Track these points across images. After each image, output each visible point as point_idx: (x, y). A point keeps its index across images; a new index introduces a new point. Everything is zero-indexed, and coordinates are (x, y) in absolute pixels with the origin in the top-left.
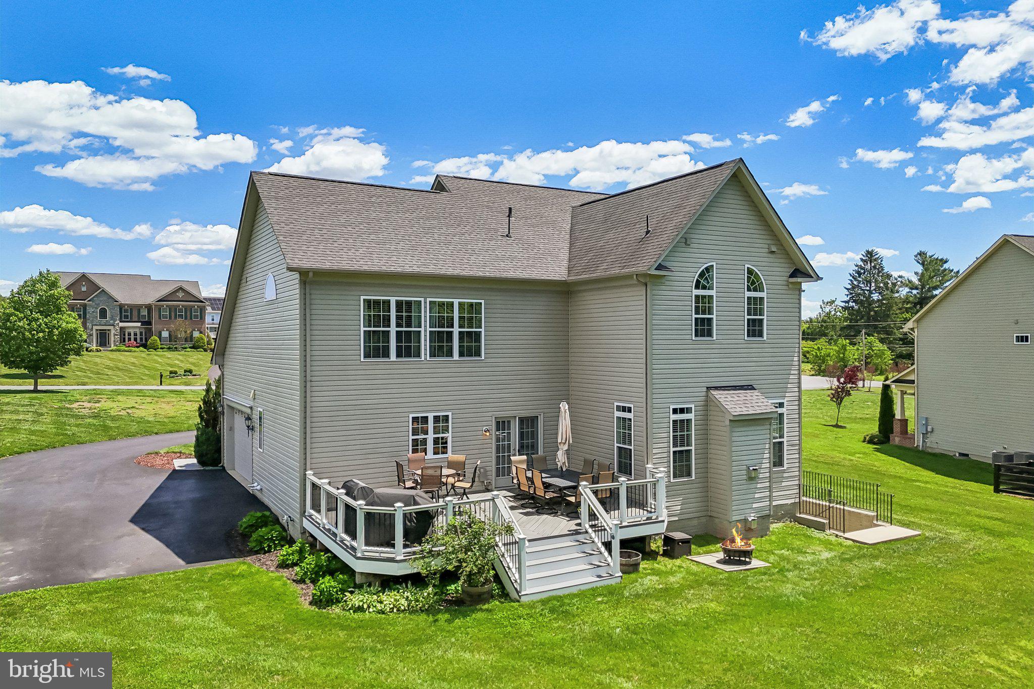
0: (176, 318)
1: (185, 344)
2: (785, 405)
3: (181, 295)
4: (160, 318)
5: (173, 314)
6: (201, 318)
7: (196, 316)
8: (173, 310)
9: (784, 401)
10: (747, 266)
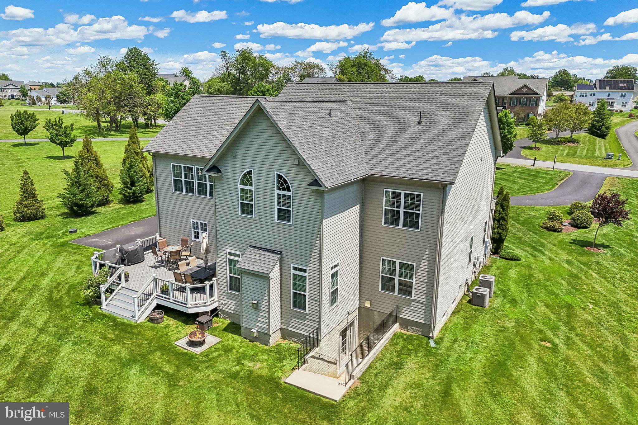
0: (520, 104)
1: (523, 122)
2: (307, 271)
3: (525, 90)
4: (510, 105)
5: (518, 102)
6: (536, 105)
7: (533, 104)
8: (519, 100)
9: (307, 269)
10: (276, 173)
